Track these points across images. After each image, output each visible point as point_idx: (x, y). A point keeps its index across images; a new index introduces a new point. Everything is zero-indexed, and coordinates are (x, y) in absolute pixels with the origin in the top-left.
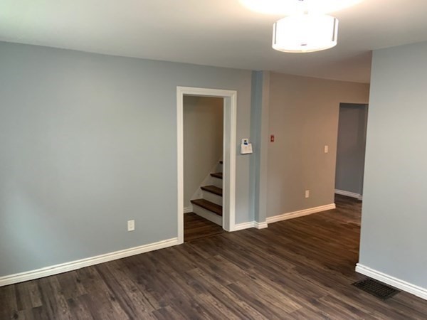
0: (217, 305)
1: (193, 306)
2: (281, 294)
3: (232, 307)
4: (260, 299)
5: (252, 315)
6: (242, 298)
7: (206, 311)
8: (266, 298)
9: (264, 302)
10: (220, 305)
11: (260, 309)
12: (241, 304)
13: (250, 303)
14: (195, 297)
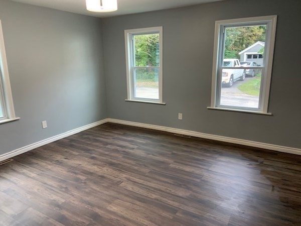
0: (170, 190)
1: (184, 185)
2: (126, 216)
3: (158, 192)
4: (142, 204)
5: (141, 190)
6: (156, 201)
7: (173, 185)
8: (138, 208)
9: (138, 203)
10: (168, 191)
11: (139, 196)
12: (154, 196)
13: (149, 199)
14: (191, 192)
